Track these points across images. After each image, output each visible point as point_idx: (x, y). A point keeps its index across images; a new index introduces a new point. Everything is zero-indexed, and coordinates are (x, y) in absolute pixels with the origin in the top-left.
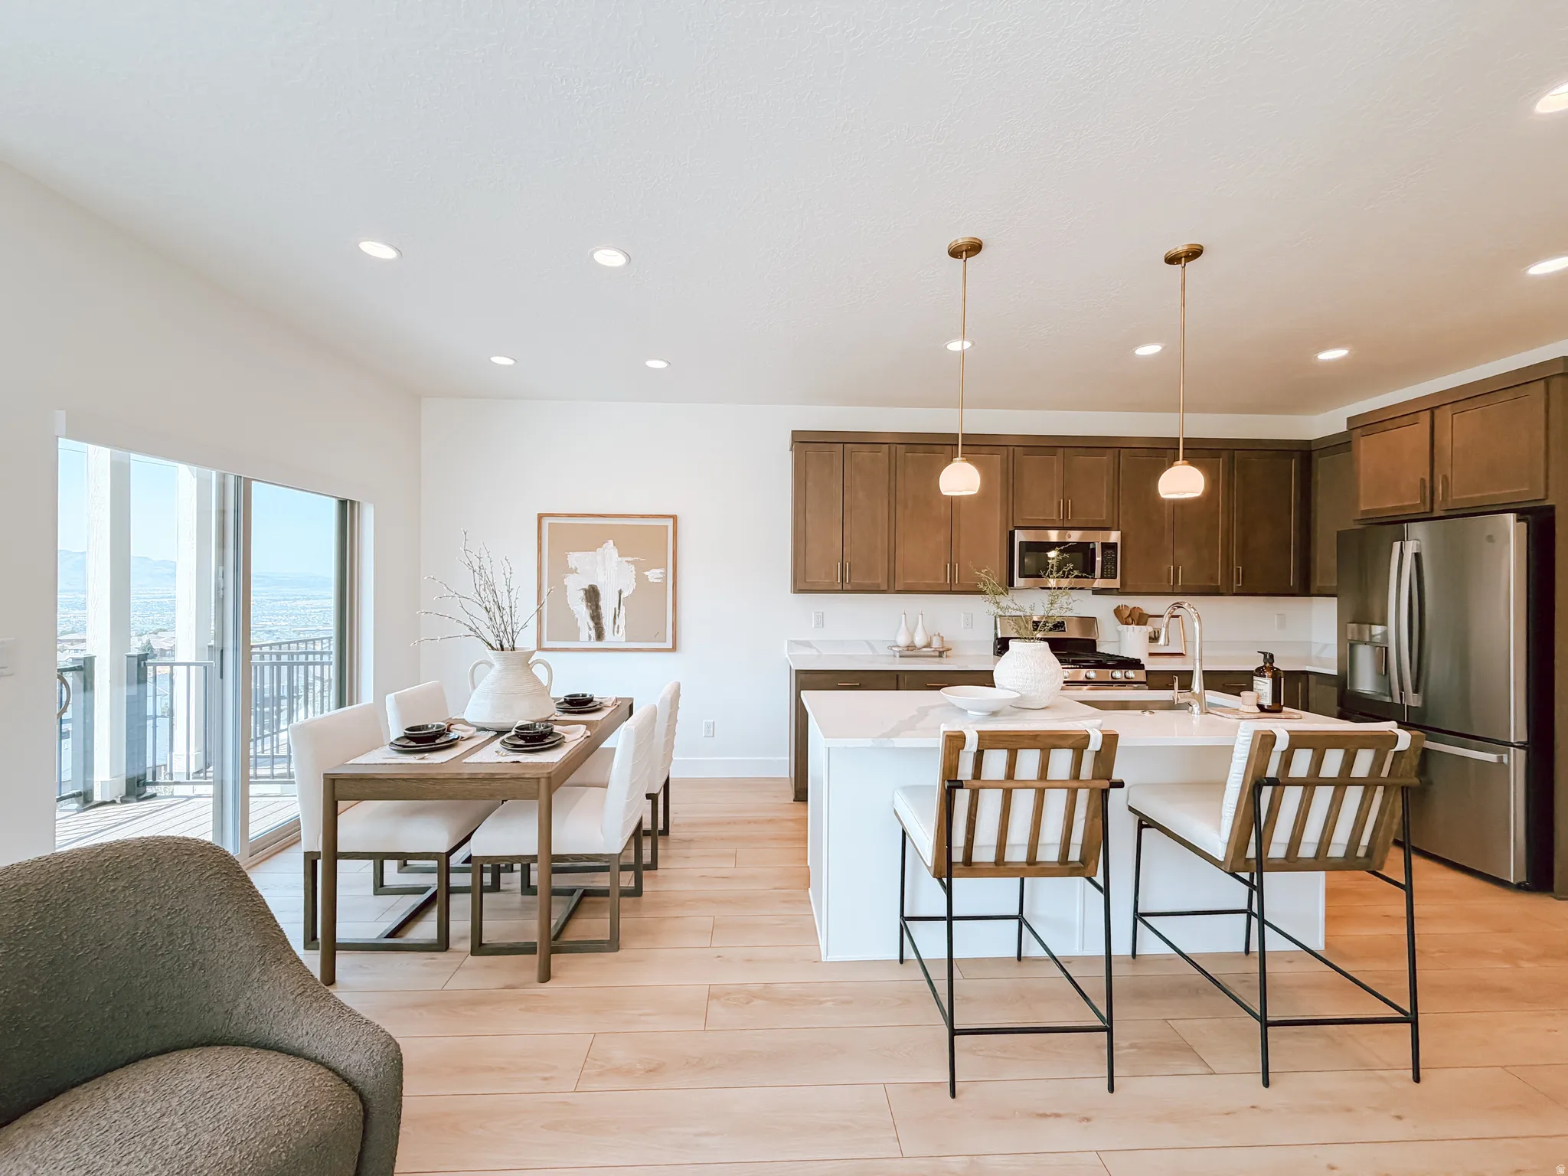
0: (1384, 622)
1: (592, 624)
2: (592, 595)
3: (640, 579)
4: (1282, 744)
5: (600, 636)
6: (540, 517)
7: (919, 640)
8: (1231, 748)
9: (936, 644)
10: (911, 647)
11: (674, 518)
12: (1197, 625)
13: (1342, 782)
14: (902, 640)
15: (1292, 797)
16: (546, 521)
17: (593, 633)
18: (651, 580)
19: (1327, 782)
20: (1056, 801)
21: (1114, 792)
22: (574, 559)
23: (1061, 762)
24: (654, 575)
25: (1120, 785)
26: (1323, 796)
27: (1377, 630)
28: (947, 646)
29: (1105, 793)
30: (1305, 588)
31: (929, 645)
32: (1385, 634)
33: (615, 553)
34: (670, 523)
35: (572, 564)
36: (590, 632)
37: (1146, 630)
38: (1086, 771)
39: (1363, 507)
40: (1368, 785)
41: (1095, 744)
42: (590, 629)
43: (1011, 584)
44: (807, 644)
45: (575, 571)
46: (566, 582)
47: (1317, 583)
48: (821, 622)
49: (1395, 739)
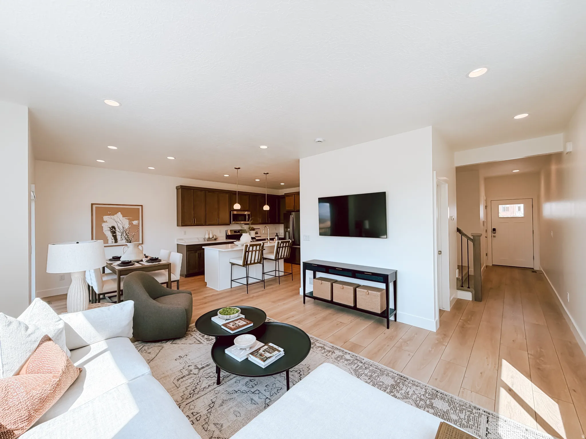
0: (289, 228)
1: (113, 238)
2: (113, 230)
3: (130, 224)
4: (280, 243)
5: (116, 241)
6: (92, 204)
7: (211, 236)
8: (275, 246)
9: (215, 237)
10: (209, 238)
11: (142, 206)
12: (268, 229)
13: (285, 247)
14: (207, 237)
15: (281, 249)
16: (94, 206)
17: (114, 241)
18: (134, 224)
19: (284, 247)
20: (257, 252)
21: (264, 250)
22: (106, 218)
23: (258, 247)
24: (135, 222)
25: (265, 249)
26: (284, 248)
27: (289, 229)
28: (217, 237)
29: (263, 251)
30: (279, 223)
31: (213, 237)
32: (289, 230)
33: (121, 216)
34: (140, 207)
35: (105, 220)
36: (112, 240)
37: (255, 231)
38: (261, 249)
39: (287, 209)
40: (288, 247)
41: (262, 245)
42: (112, 239)
43: (231, 223)
44: (182, 239)
45: (106, 222)
46: (103, 225)
47: (281, 222)
48: (185, 233)
49: (290, 241)
